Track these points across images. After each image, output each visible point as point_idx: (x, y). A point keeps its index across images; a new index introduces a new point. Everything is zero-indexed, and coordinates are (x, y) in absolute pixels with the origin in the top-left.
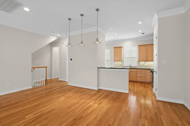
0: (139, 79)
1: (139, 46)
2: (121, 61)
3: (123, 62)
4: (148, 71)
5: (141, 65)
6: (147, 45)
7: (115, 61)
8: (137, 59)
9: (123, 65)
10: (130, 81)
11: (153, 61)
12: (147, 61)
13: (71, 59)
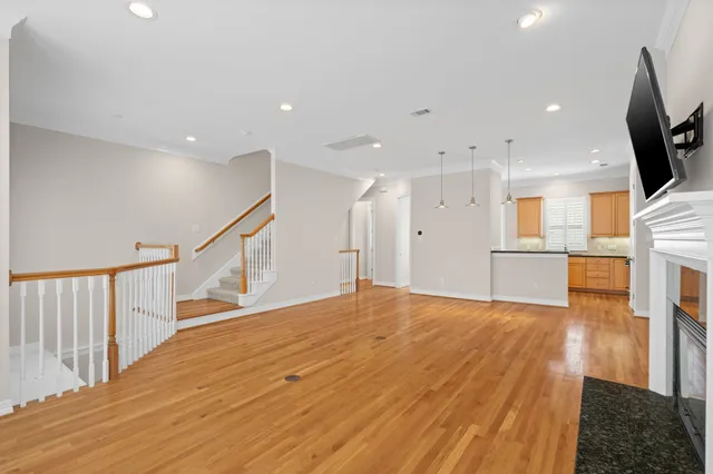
0: (592, 285)
1: (591, 194)
2: (538, 235)
3: (544, 237)
4: (618, 261)
5: (599, 248)
6: (615, 193)
7: (520, 235)
8: (585, 231)
9: (544, 245)
10: (571, 290)
11: (628, 235)
12: (615, 235)
13: (420, 233)
